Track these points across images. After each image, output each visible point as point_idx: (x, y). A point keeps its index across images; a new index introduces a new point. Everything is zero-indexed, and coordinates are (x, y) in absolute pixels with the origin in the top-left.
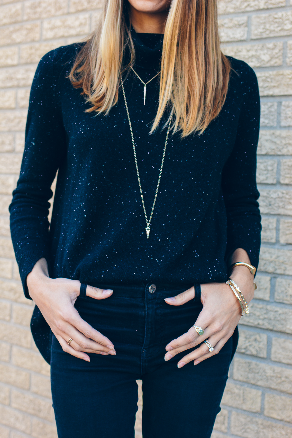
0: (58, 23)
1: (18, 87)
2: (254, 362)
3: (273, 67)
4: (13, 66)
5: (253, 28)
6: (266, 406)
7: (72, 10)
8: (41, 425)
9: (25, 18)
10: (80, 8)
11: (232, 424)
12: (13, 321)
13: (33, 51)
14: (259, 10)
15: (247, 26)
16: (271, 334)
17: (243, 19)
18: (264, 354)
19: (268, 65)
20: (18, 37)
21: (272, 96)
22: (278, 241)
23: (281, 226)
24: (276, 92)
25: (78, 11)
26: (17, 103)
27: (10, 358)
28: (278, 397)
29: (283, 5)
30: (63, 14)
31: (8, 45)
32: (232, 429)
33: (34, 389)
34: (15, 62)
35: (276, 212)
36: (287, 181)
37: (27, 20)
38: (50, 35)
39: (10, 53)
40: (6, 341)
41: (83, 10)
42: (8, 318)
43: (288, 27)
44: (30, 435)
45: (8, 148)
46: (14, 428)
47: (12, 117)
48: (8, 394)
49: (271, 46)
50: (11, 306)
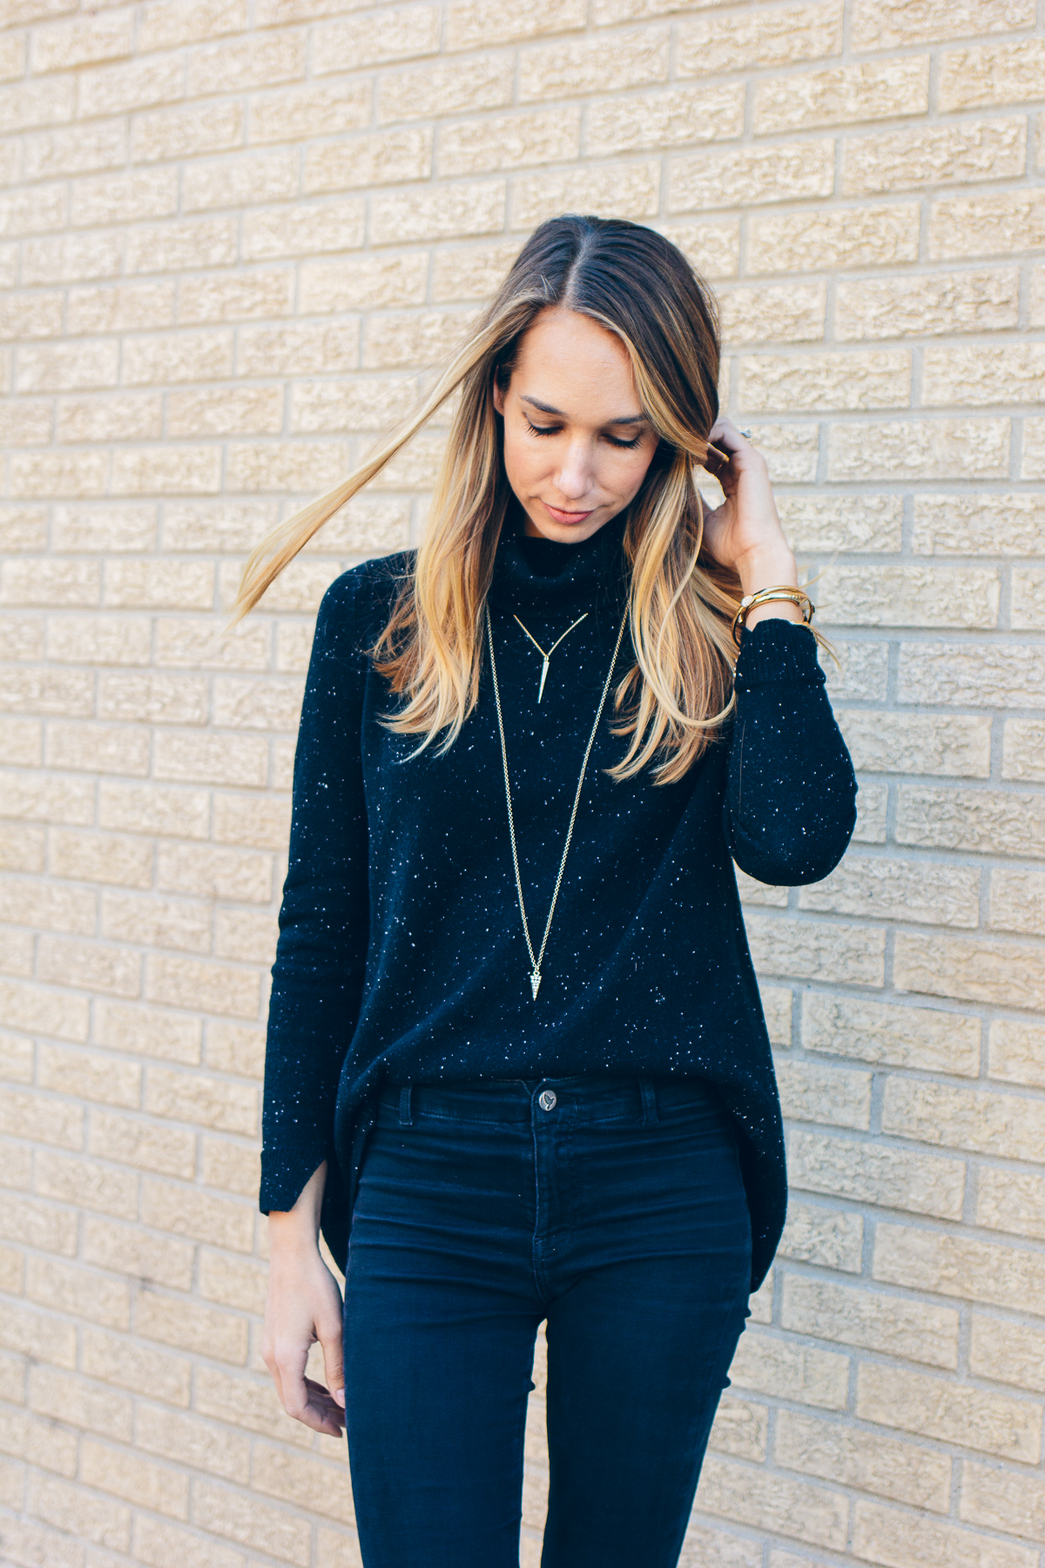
0: (333, 393)
1: (222, 552)
2: (831, 1283)
3: (878, 557)
4: (207, 495)
5: (831, 455)
6: (861, 1396)
7: (371, 361)
8: (279, 1460)
9: (241, 370)
10: (391, 359)
11: (778, 1442)
12: (202, 1180)
13: (263, 460)
14: (846, 411)
15: (817, 448)
16: (873, 1215)
17: (808, 429)
18: (854, 1265)
19: (867, 549)
20: (221, 419)
21: (876, 627)
22: (888, 985)
23: (896, 949)
24: (887, 617)
25: (385, 368)
27: (194, 1280)
28: (889, 1371)
29: (904, 404)
30: (346, 371)
31: (193, 438)
32: (778, 1454)
34: (214, 486)
35: (885, 914)
36: (910, 839)
37: (246, 377)
38: (309, 421)
39: (198, 460)
40: (182, 1235)
41: (398, 366)
42: (187, 1172)
43: (915, 459)
44: (247, 1486)
45: (191, 714)
46: (203, 1471)
47: (204, 633)
48: (185, 1378)
49: (874, 502)
50: (198, 1138)
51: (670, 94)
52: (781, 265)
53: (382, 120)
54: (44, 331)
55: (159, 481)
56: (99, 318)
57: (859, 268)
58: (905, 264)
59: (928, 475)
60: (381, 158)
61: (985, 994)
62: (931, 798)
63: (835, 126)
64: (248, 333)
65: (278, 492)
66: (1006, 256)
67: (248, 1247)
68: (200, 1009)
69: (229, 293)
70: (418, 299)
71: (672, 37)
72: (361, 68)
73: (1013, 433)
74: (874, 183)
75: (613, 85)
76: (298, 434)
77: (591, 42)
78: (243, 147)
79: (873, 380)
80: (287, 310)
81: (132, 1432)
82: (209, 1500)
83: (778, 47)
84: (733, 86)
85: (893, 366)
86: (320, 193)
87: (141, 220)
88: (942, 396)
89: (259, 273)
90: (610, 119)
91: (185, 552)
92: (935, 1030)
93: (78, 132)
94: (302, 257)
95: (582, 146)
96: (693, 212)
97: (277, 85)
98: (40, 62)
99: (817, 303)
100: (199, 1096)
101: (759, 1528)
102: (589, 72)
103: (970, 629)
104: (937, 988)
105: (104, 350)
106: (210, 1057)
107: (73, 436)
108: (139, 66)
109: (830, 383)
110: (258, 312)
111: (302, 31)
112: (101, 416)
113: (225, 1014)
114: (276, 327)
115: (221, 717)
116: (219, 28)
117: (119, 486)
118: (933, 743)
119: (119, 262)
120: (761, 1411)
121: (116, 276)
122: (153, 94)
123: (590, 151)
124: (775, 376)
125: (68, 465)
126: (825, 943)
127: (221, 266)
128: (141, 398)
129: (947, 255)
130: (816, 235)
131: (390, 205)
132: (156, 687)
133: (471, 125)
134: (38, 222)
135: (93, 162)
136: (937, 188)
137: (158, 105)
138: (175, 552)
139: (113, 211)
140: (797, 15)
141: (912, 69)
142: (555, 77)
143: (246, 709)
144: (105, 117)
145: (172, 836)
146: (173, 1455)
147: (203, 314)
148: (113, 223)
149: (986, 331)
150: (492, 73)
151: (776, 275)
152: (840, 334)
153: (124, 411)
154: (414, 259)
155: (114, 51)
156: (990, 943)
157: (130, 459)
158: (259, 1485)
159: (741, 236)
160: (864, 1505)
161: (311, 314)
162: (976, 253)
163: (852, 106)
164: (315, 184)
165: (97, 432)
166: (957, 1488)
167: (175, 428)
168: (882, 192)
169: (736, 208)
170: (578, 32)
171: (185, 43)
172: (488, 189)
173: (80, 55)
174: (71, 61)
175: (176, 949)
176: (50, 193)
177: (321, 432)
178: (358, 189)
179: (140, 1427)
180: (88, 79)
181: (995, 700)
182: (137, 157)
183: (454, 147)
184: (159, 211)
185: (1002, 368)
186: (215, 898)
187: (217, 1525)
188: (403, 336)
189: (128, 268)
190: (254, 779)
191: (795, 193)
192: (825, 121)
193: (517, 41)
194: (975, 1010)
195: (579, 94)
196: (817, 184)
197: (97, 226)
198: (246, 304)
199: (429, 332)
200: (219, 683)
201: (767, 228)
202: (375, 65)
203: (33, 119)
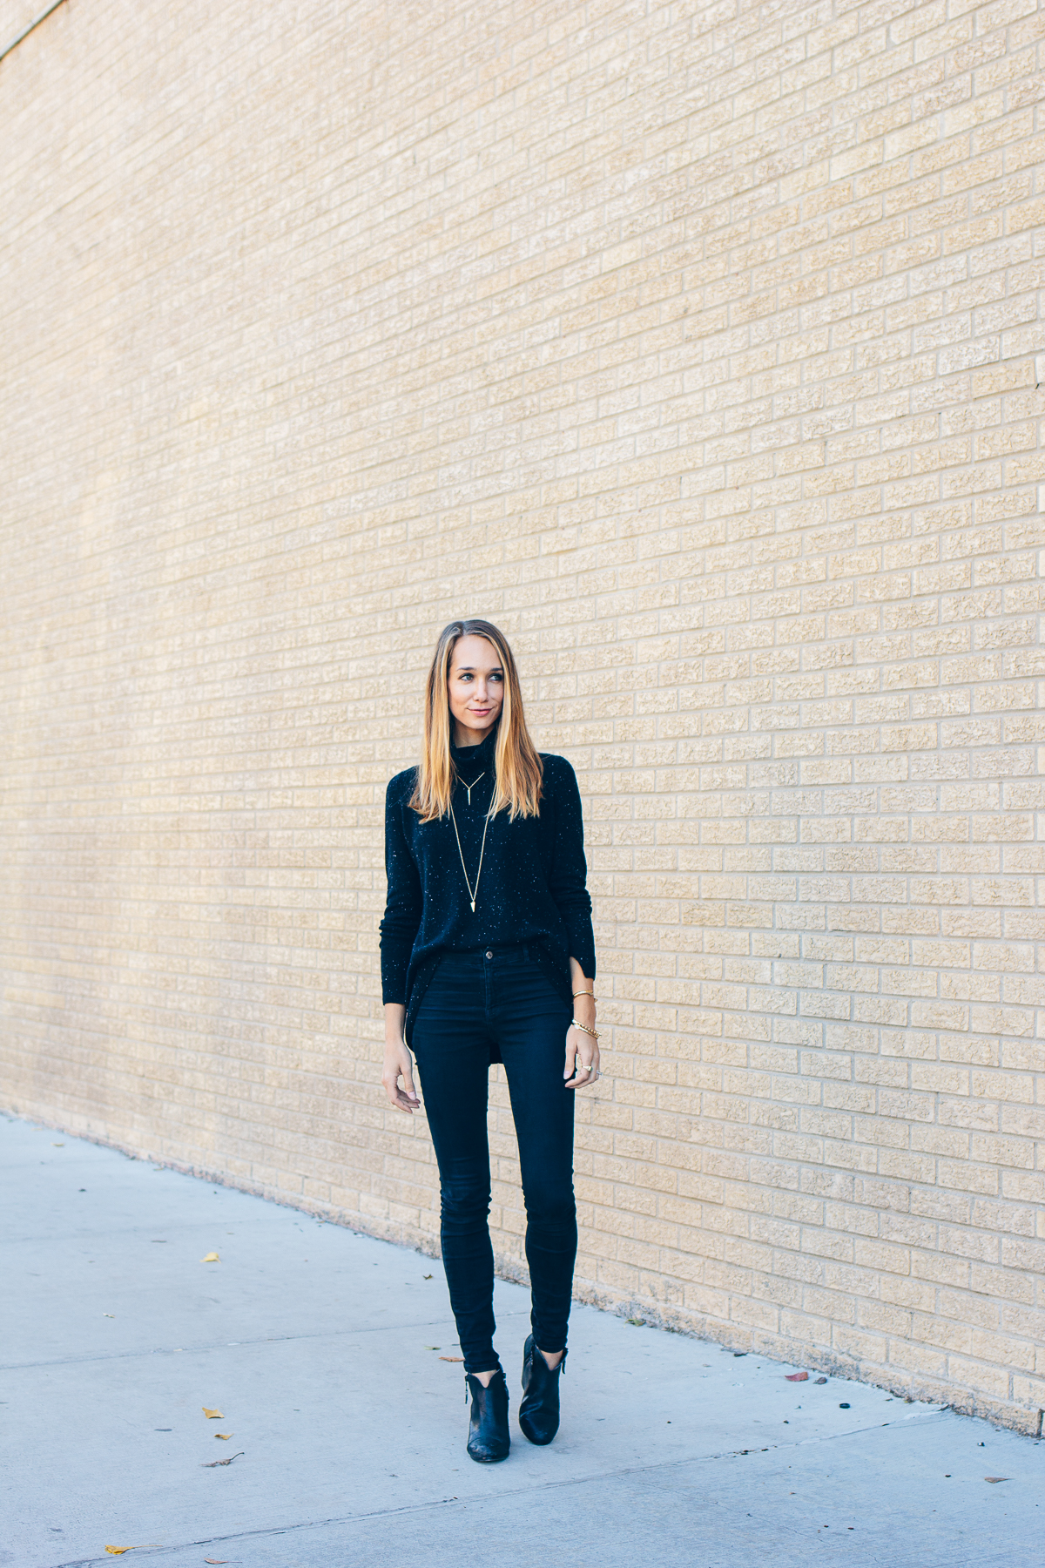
0: (650, 698)
1: (614, 768)
2: (814, 1052)
3: (817, 757)
4: (609, 743)
6: (825, 1097)
7: (662, 684)
8: (644, 1170)
9: (619, 688)
10: (668, 682)
14: (806, 699)
16: (825, 1022)
17: (795, 707)
20: (612, 710)
21: (818, 785)
23: (828, 913)
24: (820, 781)
25: (666, 686)
26: (613, 788)
28: (832, 1085)
29: (823, 696)
31: (603, 718)
32: (802, 1128)
33: (637, 1127)
34: (610, 740)
37: (620, 691)
38: (642, 710)
39: (605, 728)
40: (608, 1075)
41: (671, 685)
42: (609, 1047)
43: (826, 717)
44: (633, 1185)
45: (605, 841)
46: (618, 1182)
47: (609, 804)
48: (611, 1140)
49: (815, 735)
50: (613, 1030)
51: (751, 571)
52: (786, 641)
53: (663, 580)
54: (549, 672)
55: (591, 738)
56: (569, 666)
57: (809, 641)
58: (821, 640)
59: (830, 723)
60: (663, 596)
61: (852, 927)
62: (835, 851)
63: (800, 585)
64: (621, 672)
65: (633, 741)
66: (849, 636)
67: (631, 1076)
68: (612, 972)
69: (614, 654)
70: (676, 656)
71: (751, 547)
72: (655, 557)
73: (853, 706)
74: (811, 608)
75: (735, 567)
76: (639, 715)
77: (727, 549)
78: (617, 590)
79: (814, 686)
80: (634, 661)
81: (593, 1171)
82: (621, 1194)
83: (783, 552)
84: (770, 568)
85: (819, 681)
86: (643, 610)
87: (582, 621)
88: (833, 692)
89: (624, 645)
90: (734, 581)
91: (601, 769)
92: (840, 944)
93: (559, 582)
94: (639, 638)
95: (726, 592)
96: (760, 619)
97: (628, 563)
98: (544, 550)
99: (797, 656)
100: (613, 1011)
101: (797, 1160)
102: (727, 561)
103: (844, 784)
104: (840, 928)
105: (570, 679)
106: (616, 993)
107: (561, 719)
108: (580, 553)
109: (801, 688)
110: (624, 663)
111: (635, 540)
112: (570, 710)
113: (621, 973)
114: (630, 668)
115: (616, 841)
116: (607, 538)
117: (577, 741)
118: (835, 830)
119: (575, 641)
120: (796, 1110)
121: (575, 647)
122: (585, 566)
123: (729, 594)
124: (785, 686)
125: (559, 733)
126: (807, 914)
127: (611, 642)
128: (585, 701)
129: (833, 636)
130: (797, 628)
131: (665, 616)
132: (593, 830)
133: (691, 582)
134: (545, 623)
135: (565, 596)
136: (830, 610)
137: (587, 571)
138: (598, 769)
139: (572, 618)
140: (788, 539)
141: (821, 562)
142: (716, 563)
143: (624, 837)
144: (568, 575)
145: (601, 896)
146: (607, 1177)
147: (605, 663)
148: (573, 623)
149: (845, 666)
150: (697, 560)
151: (785, 645)
152: (804, 668)
153: (579, 707)
154: (674, 639)
155: (570, 546)
156: (854, 907)
157: (581, 729)
158: (638, 1184)
159: (774, 628)
160: (828, 1142)
161: (641, 663)
162: (841, 635)
163: (804, 577)
164: (641, 607)
165: (569, 717)
166: (853, 1129)
167: (597, 714)
168: (814, 611)
169: (772, 617)
170: (724, 544)
171: (595, 544)
172: (696, 610)
173: (558, 548)
174: (555, 550)
175: (604, 946)
176: (549, 609)
177: (646, 714)
178: (656, 609)
179: (595, 1167)
180: (562, 558)
181: (851, 811)
182: (580, 594)
183: (686, 592)
184: (589, 618)
185: (850, 680)
186: (616, 921)
187: (624, 1205)
188: (672, 672)
189: (579, 644)
190: (627, 867)
191: (789, 612)
192: (797, 583)
193: (705, 547)
194: (852, 934)
195: (724, 570)
196: (795, 608)
197: (567, 624)
198: (620, 659)
199: (680, 670)
200: (615, 826)
201: (782, 626)
202: (659, 556)
203: (542, 576)
